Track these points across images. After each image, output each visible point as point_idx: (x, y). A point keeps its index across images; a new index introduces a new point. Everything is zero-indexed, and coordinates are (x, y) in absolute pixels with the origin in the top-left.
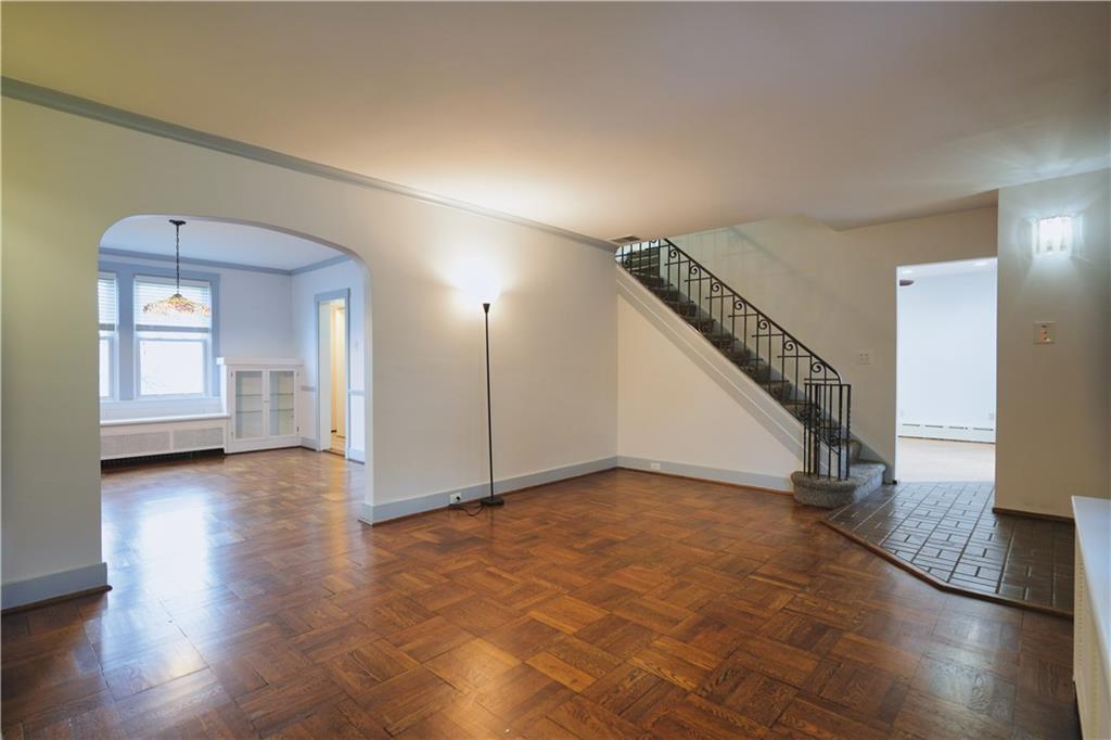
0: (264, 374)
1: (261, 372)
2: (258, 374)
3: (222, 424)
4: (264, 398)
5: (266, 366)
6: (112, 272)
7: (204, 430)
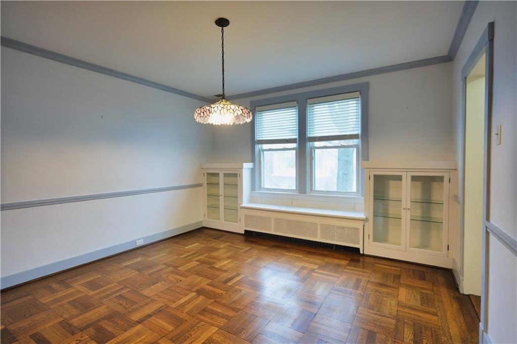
0: (404, 178)
1: (401, 176)
2: (399, 178)
3: (360, 225)
4: (404, 205)
5: (407, 170)
6: (294, 101)
7: (343, 228)
